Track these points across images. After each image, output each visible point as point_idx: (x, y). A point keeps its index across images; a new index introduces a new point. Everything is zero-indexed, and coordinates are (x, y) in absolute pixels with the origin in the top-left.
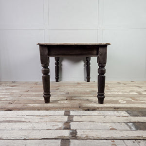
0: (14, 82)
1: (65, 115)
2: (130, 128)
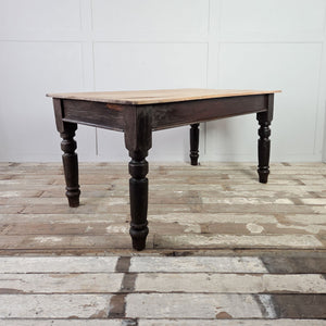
0: (14, 165)
1: (119, 269)
2: (264, 311)
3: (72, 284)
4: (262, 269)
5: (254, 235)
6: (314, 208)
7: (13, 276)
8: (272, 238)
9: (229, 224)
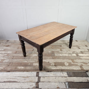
1: (37, 76)
3: (27, 80)
4: (67, 76)
5: (66, 66)
6: (81, 57)
7: (15, 78)
8: (70, 67)
9: (61, 62)
